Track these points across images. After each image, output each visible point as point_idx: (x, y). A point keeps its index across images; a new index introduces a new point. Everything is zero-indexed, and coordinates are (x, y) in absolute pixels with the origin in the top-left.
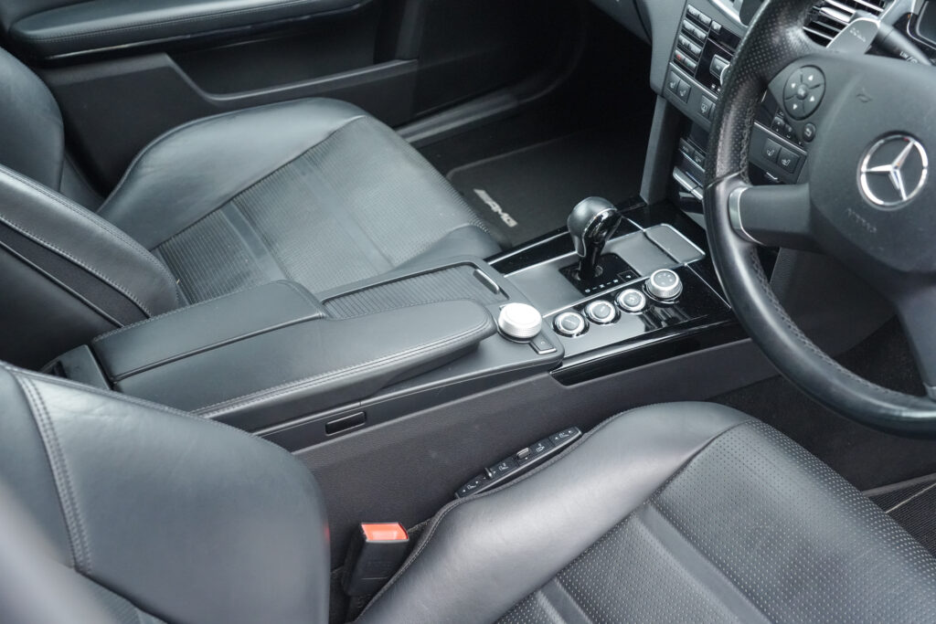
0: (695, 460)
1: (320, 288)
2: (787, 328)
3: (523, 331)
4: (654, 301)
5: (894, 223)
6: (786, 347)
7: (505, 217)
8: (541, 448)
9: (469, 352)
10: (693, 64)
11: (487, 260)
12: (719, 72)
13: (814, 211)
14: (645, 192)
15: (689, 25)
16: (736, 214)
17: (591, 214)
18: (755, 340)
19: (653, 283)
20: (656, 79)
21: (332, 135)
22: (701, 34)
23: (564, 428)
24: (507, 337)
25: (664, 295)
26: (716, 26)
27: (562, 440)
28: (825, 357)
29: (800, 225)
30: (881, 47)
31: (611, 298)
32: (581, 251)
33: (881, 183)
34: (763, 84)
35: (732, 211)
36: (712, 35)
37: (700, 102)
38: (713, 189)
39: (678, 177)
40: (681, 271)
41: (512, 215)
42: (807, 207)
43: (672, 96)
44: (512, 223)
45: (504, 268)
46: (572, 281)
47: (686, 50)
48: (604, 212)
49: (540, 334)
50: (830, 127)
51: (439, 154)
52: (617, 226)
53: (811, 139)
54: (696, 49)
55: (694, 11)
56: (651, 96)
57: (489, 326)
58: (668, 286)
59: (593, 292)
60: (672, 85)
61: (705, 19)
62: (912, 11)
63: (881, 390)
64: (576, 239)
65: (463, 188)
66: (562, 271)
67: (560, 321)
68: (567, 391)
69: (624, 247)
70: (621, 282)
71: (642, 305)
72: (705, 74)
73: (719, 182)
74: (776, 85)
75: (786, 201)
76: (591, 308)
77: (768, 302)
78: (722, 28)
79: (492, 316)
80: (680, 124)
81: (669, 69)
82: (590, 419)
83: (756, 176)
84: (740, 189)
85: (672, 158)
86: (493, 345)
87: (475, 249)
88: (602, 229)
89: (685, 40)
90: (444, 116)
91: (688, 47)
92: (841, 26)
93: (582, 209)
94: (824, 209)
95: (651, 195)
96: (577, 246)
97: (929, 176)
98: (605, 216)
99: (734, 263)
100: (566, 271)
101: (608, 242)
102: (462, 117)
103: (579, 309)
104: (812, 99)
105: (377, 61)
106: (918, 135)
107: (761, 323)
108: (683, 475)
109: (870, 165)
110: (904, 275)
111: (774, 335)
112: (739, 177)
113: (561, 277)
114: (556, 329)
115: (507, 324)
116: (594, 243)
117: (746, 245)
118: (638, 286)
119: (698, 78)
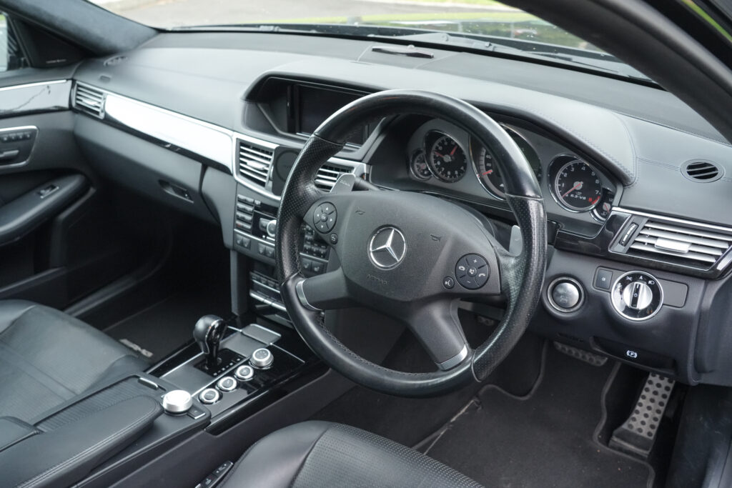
0: (308, 459)
2: (348, 355)
3: (182, 407)
4: (258, 371)
5: (395, 276)
6: (351, 366)
7: (144, 352)
8: (209, 481)
9: (149, 430)
10: (249, 227)
11: (145, 371)
12: (266, 228)
13: (347, 279)
14: (235, 309)
15: (241, 206)
16: (304, 299)
17: (207, 326)
18: (334, 368)
19: (255, 358)
20: (228, 241)
21: (13, 323)
22: (250, 209)
23: (221, 464)
24: (172, 414)
25: (264, 364)
26: (258, 202)
27: (221, 472)
28: (375, 365)
29: (342, 292)
30: (357, 188)
31: (232, 374)
32: (206, 351)
33: (383, 255)
34: (300, 220)
35: (301, 298)
36: (256, 208)
37: (258, 247)
38: (285, 285)
39: (253, 295)
40: (270, 348)
41: (148, 350)
42: (343, 281)
43: (240, 248)
44: (150, 354)
45: (158, 373)
46: (204, 370)
47: (242, 220)
48: (215, 323)
49: (193, 407)
50: (344, 235)
51: (96, 320)
52: (223, 331)
53: (336, 243)
54: (249, 218)
55: (242, 197)
56: (226, 251)
57: (158, 409)
58: (265, 359)
59: (219, 374)
60: (239, 242)
61: (250, 200)
62: (365, 172)
63: (413, 374)
64: (201, 344)
65: (116, 336)
66: (196, 366)
67: (202, 396)
68: (218, 439)
69: (231, 344)
70: (234, 364)
71: (251, 374)
72: (258, 231)
73: (288, 280)
74: (307, 218)
75: (331, 281)
76: (221, 384)
77: (333, 343)
78: (262, 204)
79: (160, 403)
80: (249, 263)
81: (234, 231)
82: (236, 452)
83: (309, 273)
84: (301, 282)
85: (247, 285)
86: (163, 421)
87: (133, 368)
88: (216, 334)
89: (240, 215)
90: (90, 299)
91: (243, 218)
92: (329, 188)
93: (201, 324)
94: (354, 279)
95: (240, 309)
96: (202, 349)
97: (408, 246)
98: (217, 326)
99: (308, 325)
100: (198, 365)
101: (221, 342)
102: (102, 297)
103: (213, 386)
104: (331, 220)
105: (36, 272)
106: (396, 225)
107: (334, 356)
108: (304, 470)
109: (374, 247)
110: (409, 303)
111: (342, 361)
112: (298, 276)
113: (196, 370)
114: (202, 402)
115: (169, 406)
116: (212, 343)
117: (312, 313)
118: (246, 363)
119: (254, 234)
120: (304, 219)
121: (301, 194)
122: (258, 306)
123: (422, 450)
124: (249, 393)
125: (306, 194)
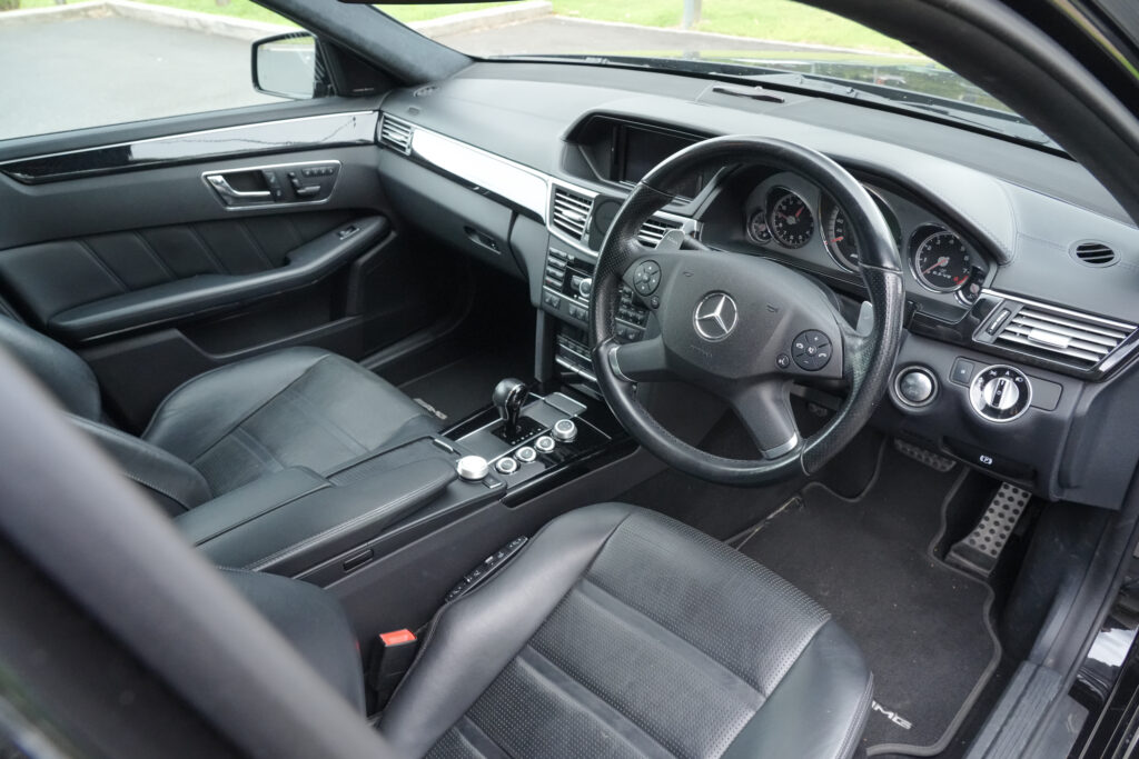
0: (609, 542)
1: (324, 468)
2: (662, 434)
3: (477, 473)
4: (560, 443)
5: (724, 349)
6: (664, 445)
7: (438, 414)
8: (501, 555)
9: (441, 494)
10: (559, 284)
11: (440, 433)
12: (578, 286)
13: (668, 351)
14: (538, 375)
15: (552, 260)
16: (617, 368)
17: (508, 390)
18: (646, 447)
19: (557, 429)
20: (535, 298)
21: (308, 370)
22: (562, 264)
23: (515, 539)
24: (466, 480)
25: (566, 437)
26: (571, 257)
27: (515, 546)
28: (691, 448)
29: (660, 363)
30: (685, 246)
31: (531, 444)
32: (505, 417)
33: (710, 325)
34: (619, 280)
35: (613, 367)
36: (569, 264)
37: (568, 308)
38: (597, 353)
39: (559, 360)
40: (574, 420)
41: (443, 412)
42: (662, 352)
43: (549, 307)
44: (444, 417)
45: (453, 437)
46: (502, 438)
47: (553, 276)
48: (516, 388)
49: (489, 475)
50: (668, 299)
51: (391, 374)
52: (525, 398)
53: (657, 307)
54: (560, 274)
55: (554, 250)
56: (533, 310)
57: (452, 474)
58: (568, 431)
59: (517, 444)
60: (547, 300)
61: (563, 254)
62: (695, 229)
63: (733, 461)
64: (501, 409)
65: (411, 393)
66: (493, 433)
67: (499, 465)
68: (513, 512)
69: (532, 412)
70: (535, 434)
71: (552, 446)
72: (569, 289)
73: (601, 345)
74: (627, 276)
75: (649, 350)
76: (519, 454)
77: (645, 419)
78: (576, 259)
79: (454, 467)
80: (557, 325)
81: (543, 289)
82: (532, 527)
83: (623, 339)
84: (615, 349)
85: (553, 349)
86: (456, 486)
87: (428, 429)
88: (517, 399)
89: (551, 270)
90: (385, 352)
91: (554, 274)
92: (653, 245)
93: (501, 388)
94: (673, 349)
95: (543, 376)
96: (501, 413)
97: (739, 316)
98: (518, 390)
99: (618, 396)
100: (496, 432)
101: (522, 409)
102: (397, 352)
103: (511, 455)
104: (654, 281)
105: (332, 320)
106: (727, 290)
107: (645, 434)
108: (604, 551)
109: (701, 314)
110: (736, 381)
111: (655, 439)
112: (612, 341)
113: (494, 437)
114: (498, 470)
115: (464, 471)
116: (512, 409)
117: (625, 384)
118: (548, 434)
119: (564, 293)
120: (624, 278)
121: (621, 249)
122: (563, 374)
123: (734, 545)
124: (547, 467)
125: (627, 249)
